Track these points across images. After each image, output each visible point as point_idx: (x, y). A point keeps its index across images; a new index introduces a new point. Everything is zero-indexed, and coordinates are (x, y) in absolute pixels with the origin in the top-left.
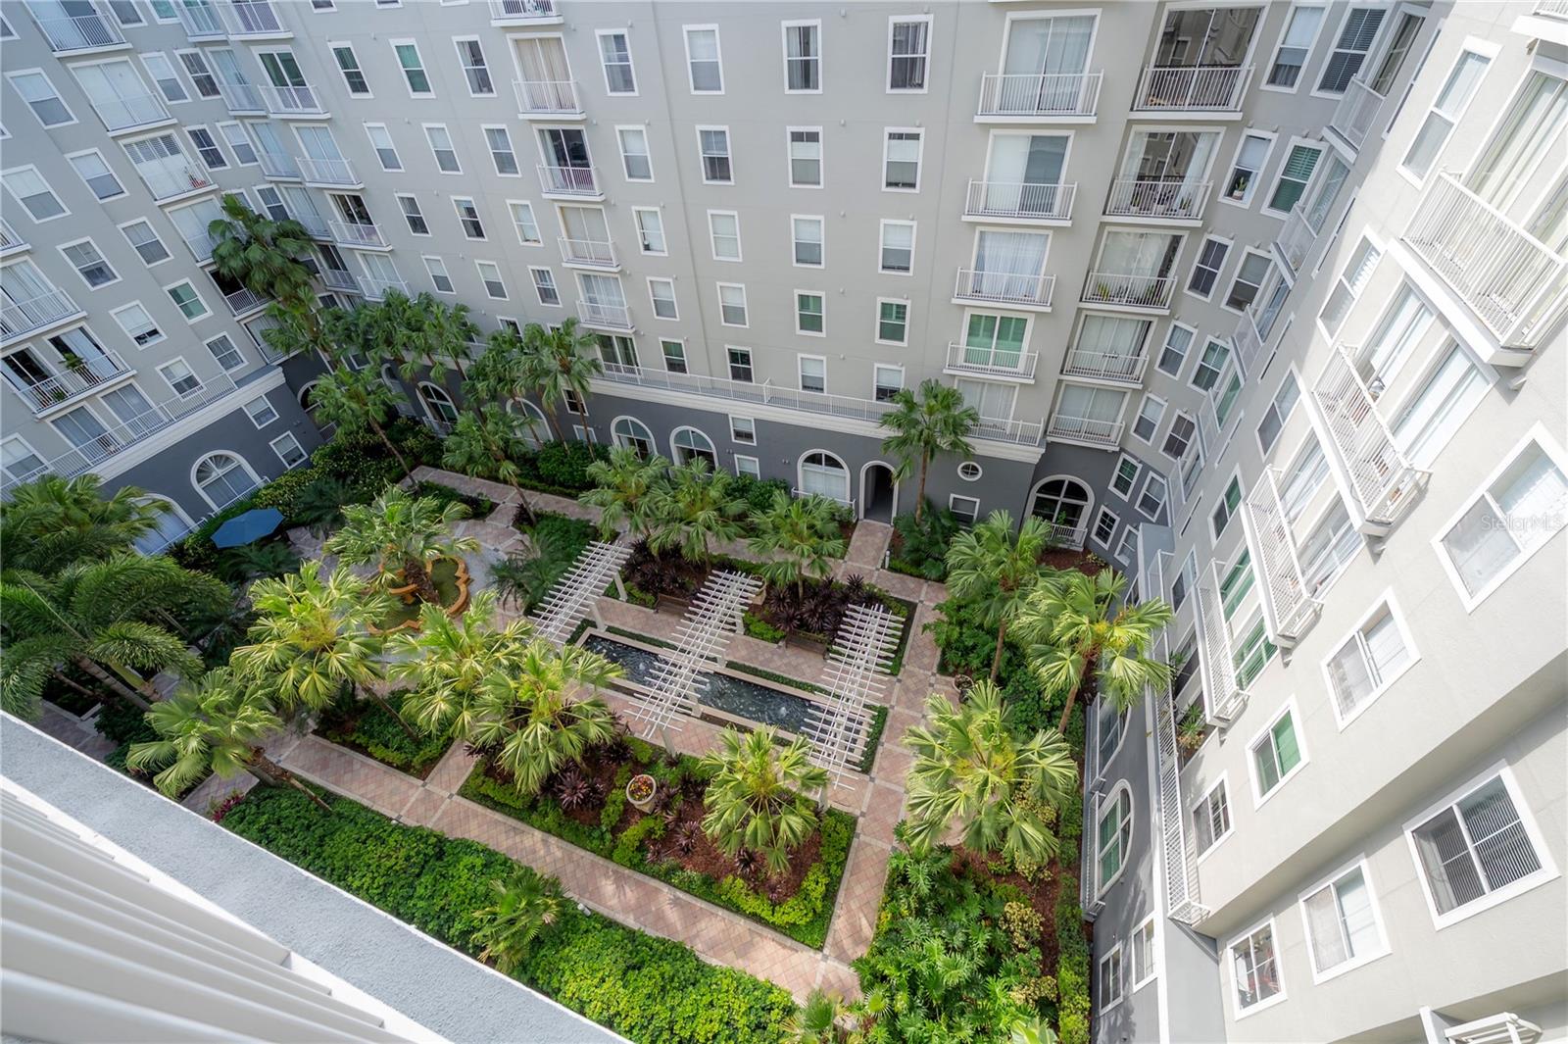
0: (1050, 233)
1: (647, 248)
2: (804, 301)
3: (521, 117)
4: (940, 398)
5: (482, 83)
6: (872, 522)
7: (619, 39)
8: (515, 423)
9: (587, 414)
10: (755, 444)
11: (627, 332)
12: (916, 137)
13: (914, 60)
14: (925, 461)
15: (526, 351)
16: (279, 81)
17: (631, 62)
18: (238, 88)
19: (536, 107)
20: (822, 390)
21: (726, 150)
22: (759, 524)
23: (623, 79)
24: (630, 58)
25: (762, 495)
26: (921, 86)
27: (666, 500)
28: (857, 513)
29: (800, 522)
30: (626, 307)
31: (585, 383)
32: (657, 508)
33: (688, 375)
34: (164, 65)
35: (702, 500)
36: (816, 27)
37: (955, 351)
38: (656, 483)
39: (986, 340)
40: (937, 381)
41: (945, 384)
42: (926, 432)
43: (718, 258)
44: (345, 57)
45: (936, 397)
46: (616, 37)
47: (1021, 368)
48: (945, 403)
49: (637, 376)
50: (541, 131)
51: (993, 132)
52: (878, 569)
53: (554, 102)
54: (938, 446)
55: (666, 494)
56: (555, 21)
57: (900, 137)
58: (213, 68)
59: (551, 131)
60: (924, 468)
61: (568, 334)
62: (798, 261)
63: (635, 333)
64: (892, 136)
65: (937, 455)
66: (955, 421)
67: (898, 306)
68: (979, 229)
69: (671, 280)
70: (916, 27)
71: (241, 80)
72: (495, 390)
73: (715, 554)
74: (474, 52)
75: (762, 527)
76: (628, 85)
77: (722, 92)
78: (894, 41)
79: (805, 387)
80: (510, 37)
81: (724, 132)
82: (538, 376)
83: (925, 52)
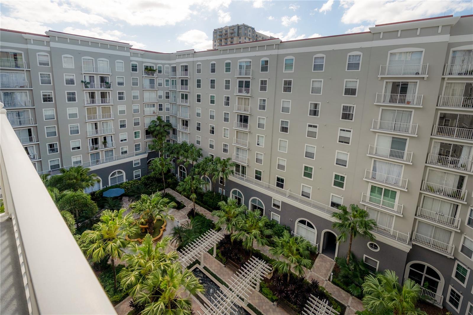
0: (404, 165)
1: (258, 144)
2: (306, 168)
3: (234, 111)
4: (358, 212)
5: (227, 104)
6: (325, 256)
7: (264, 100)
8: (202, 183)
9: (225, 185)
10: (280, 210)
11: (245, 165)
12: (350, 131)
13: (349, 114)
14: (351, 236)
15: (213, 163)
16: (182, 98)
17: (266, 105)
18: (173, 98)
19: (238, 110)
20: (309, 197)
21: (288, 126)
22: (276, 242)
23: (263, 107)
24: (266, 104)
25: (279, 230)
26: (352, 120)
27: (242, 221)
28: (319, 250)
29: (293, 246)
30: (247, 158)
31: (227, 176)
32: (238, 224)
33: (261, 181)
34: (161, 93)
35: (255, 225)
36: (319, 104)
37: (365, 196)
38: (240, 214)
39: (379, 196)
40: (357, 206)
41: (361, 208)
42: (352, 224)
43: (280, 151)
44: (199, 96)
45: (357, 211)
46: (263, 100)
47: (395, 209)
48: (361, 215)
49: (244, 178)
50: (238, 115)
51: (377, 134)
52: (326, 280)
53: (243, 109)
54: (358, 232)
55: (243, 219)
56: (249, 95)
57: (344, 130)
58: (171, 95)
59: (240, 115)
60: (351, 239)
61: (227, 162)
62: (306, 156)
63: (248, 166)
64: (341, 130)
65: (357, 234)
66: (365, 223)
67: (341, 176)
68: (373, 159)
69: (263, 154)
70: (350, 107)
71: (175, 97)
72: (200, 172)
73: (255, 249)
74: (228, 99)
75: (277, 244)
76: (264, 109)
77: (290, 113)
78: (343, 109)
79: (302, 195)
80: (237, 97)
81: (288, 122)
82: (214, 171)
83: (353, 112)
